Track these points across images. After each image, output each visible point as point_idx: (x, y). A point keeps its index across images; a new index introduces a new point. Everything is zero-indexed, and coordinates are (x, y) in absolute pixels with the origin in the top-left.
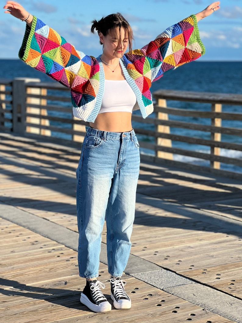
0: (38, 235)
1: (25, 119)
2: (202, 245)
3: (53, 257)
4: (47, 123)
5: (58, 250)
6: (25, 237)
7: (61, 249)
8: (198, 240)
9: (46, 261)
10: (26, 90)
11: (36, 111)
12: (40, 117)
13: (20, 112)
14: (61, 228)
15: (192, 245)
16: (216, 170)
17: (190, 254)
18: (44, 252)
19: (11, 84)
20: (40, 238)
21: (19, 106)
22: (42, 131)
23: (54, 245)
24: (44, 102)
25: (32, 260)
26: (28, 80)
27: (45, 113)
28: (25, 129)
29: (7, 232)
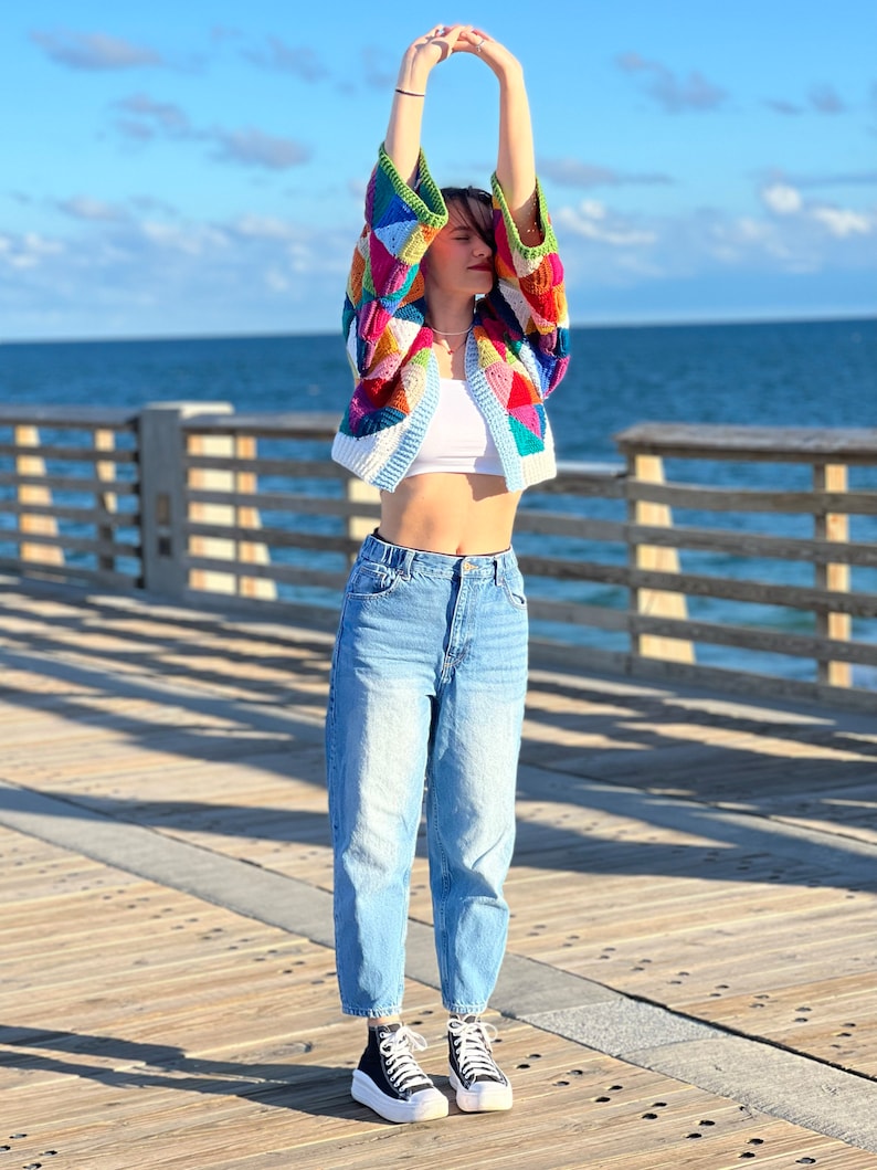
0: (222, 911)
1: (186, 545)
2: (763, 926)
3: (271, 972)
4: (259, 554)
5: (286, 952)
6: (180, 919)
7: (298, 950)
8: (750, 910)
9: (246, 986)
10: (185, 444)
11: (220, 515)
12: (238, 534)
13: (166, 522)
14: (301, 888)
15: (727, 925)
16: (839, 690)
17: (721, 951)
18: (242, 960)
19: (134, 424)
20: (228, 919)
21: (164, 498)
22: (245, 581)
23: (276, 939)
24: (248, 483)
25: (201, 985)
26: (190, 410)
27: (252, 519)
28: (186, 578)
29: (119, 906)
